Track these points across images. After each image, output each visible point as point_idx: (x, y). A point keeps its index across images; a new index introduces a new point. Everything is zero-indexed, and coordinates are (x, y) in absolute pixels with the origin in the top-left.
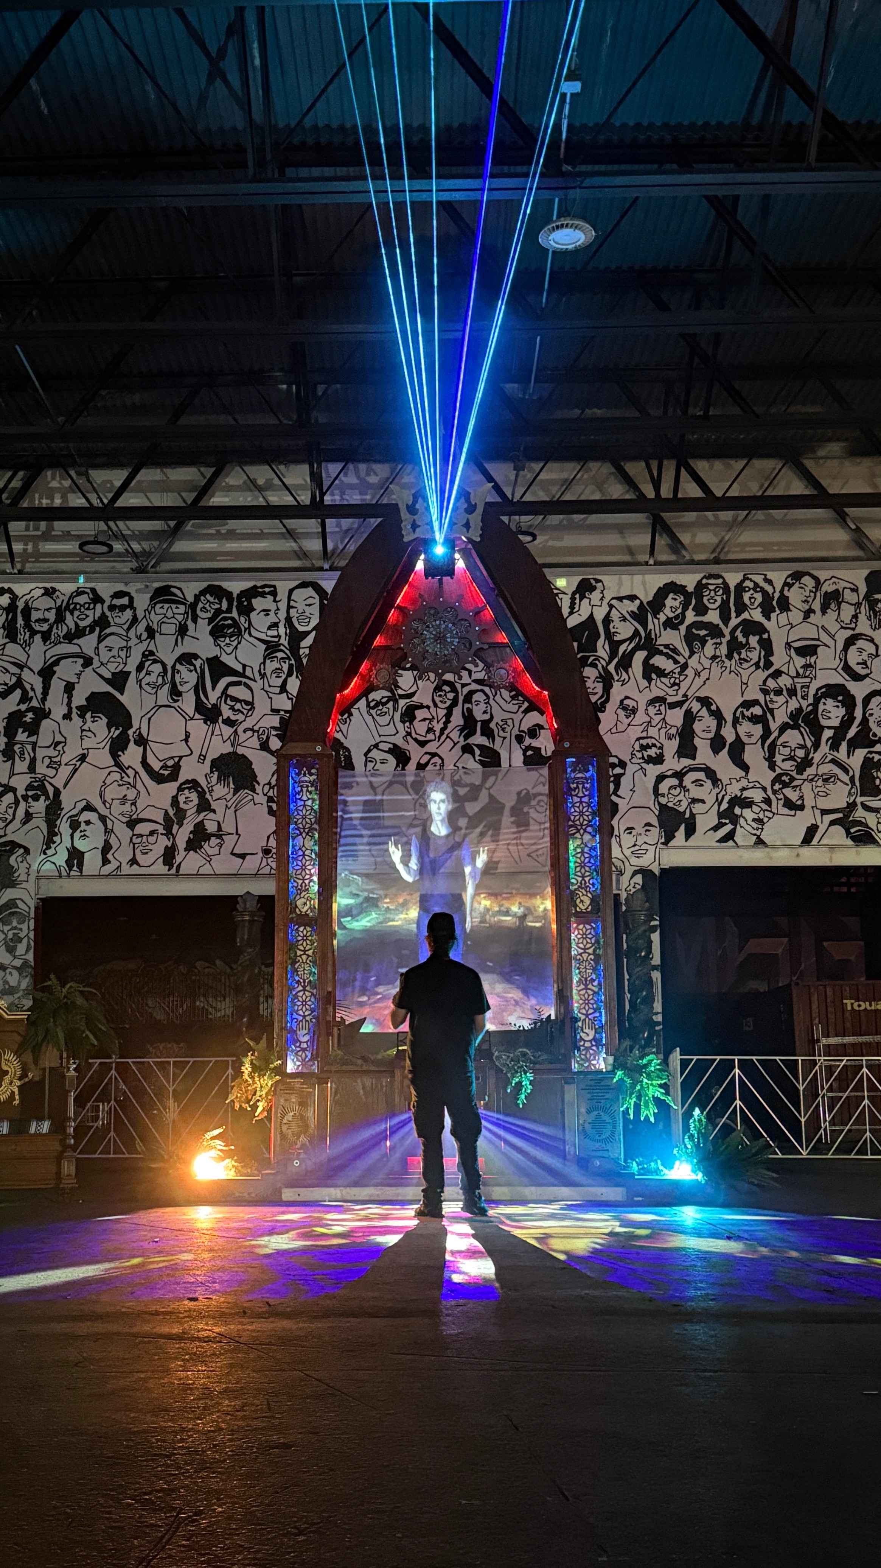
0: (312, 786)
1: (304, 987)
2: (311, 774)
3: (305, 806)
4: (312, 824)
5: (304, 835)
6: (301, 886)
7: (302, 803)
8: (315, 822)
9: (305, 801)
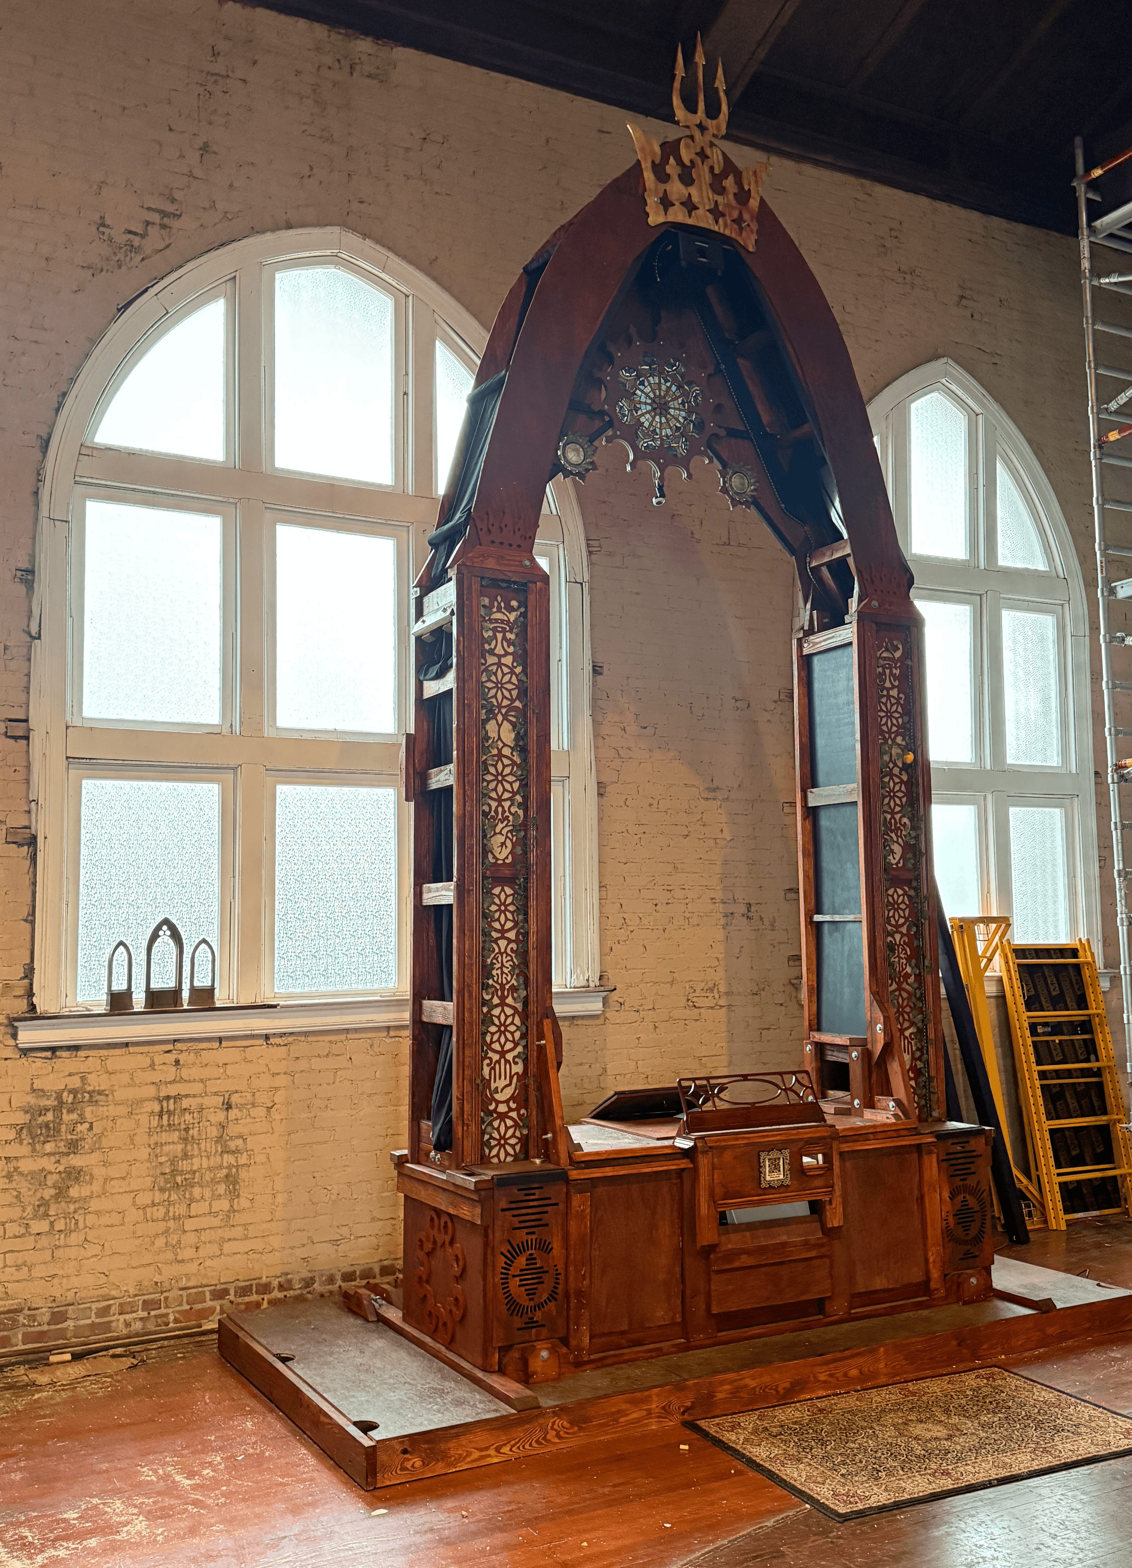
0: (511, 631)
1: (503, 998)
2: (511, 609)
3: (499, 665)
4: (513, 701)
5: (500, 718)
6: (496, 812)
7: (496, 660)
8: (518, 697)
9: (500, 657)
